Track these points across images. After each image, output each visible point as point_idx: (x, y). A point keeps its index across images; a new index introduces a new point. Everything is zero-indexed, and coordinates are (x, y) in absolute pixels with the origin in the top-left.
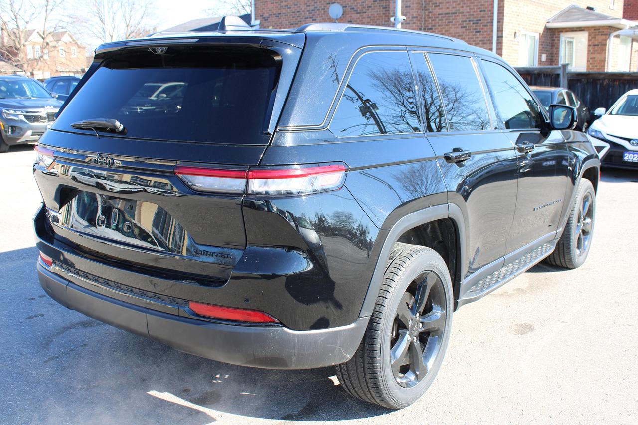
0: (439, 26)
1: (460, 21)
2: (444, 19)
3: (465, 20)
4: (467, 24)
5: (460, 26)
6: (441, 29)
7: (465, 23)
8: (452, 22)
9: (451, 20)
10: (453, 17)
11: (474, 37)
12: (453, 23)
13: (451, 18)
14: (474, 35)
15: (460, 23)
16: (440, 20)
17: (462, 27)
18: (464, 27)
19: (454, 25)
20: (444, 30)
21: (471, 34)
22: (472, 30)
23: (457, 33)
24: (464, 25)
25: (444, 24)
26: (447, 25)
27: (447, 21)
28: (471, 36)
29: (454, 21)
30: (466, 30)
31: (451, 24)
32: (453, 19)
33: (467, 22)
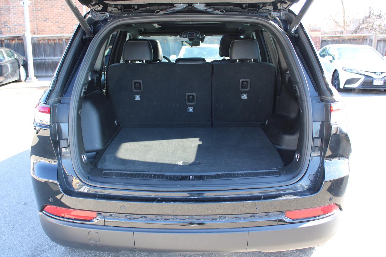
0: (46, 8)
1: (60, 5)
2: (49, 4)
3: (63, 4)
4: (66, 7)
5: (60, 8)
6: (47, 10)
7: (63, 6)
8: (54, 6)
9: (54, 5)
10: (55, 3)
11: (71, 15)
12: (56, 6)
13: (54, 3)
14: (70, 14)
15: (61, 6)
16: (46, 4)
17: (62, 9)
18: (63, 9)
19: (56, 8)
20: (49, 11)
21: (68, 14)
22: (69, 11)
23: (59, 13)
24: (63, 8)
25: (49, 7)
26: (51, 8)
27: (51, 5)
28: (69, 15)
29: (56, 5)
30: (65, 11)
31: (54, 7)
32: (55, 4)
33: (65, 6)
